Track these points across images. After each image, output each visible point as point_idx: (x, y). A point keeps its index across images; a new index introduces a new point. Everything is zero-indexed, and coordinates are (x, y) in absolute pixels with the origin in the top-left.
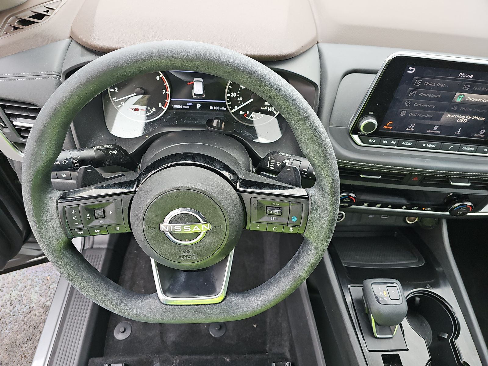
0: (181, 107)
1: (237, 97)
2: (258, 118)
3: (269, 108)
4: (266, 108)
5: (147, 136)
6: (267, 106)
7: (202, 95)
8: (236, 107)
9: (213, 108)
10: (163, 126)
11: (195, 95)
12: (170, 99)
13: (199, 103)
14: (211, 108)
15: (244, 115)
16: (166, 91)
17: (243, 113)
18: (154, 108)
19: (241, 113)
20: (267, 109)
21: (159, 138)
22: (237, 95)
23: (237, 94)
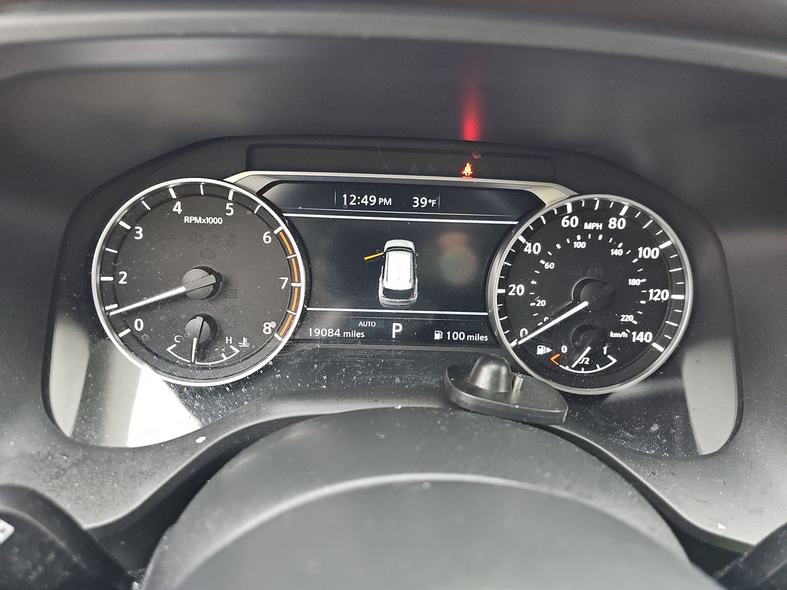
0: (339, 335)
1: (527, 298)
2: (599, 369)
3: (634, 333)
4: (624, 335)
5: (200, 440)
6: (629, 325)
7: (407, 294)
8: (524, 330)
9: (445, 335)
10: (272, 395)
11: (388, 293)
12: (304, 309)
13: (397, 322)
14: (438, 336)
15: (552, 359)
16: (292, 280)
17: (549, 350)
18: (245, 340)
19: (542, 350)
20: (630, 336)
21: (251, 447)
22: (527, 292)
23: (529, 287)
